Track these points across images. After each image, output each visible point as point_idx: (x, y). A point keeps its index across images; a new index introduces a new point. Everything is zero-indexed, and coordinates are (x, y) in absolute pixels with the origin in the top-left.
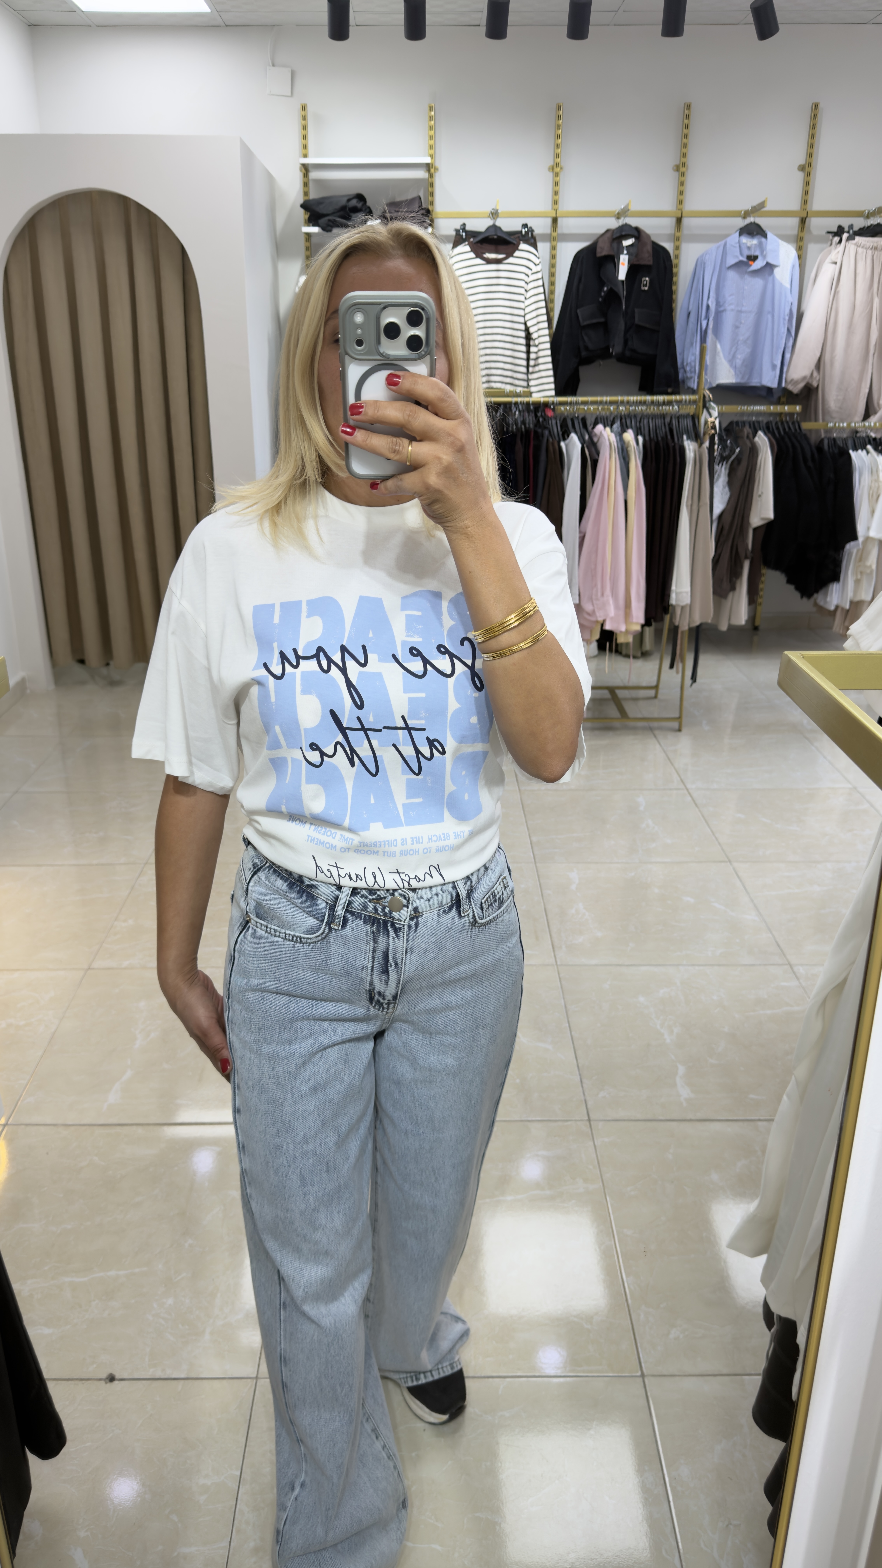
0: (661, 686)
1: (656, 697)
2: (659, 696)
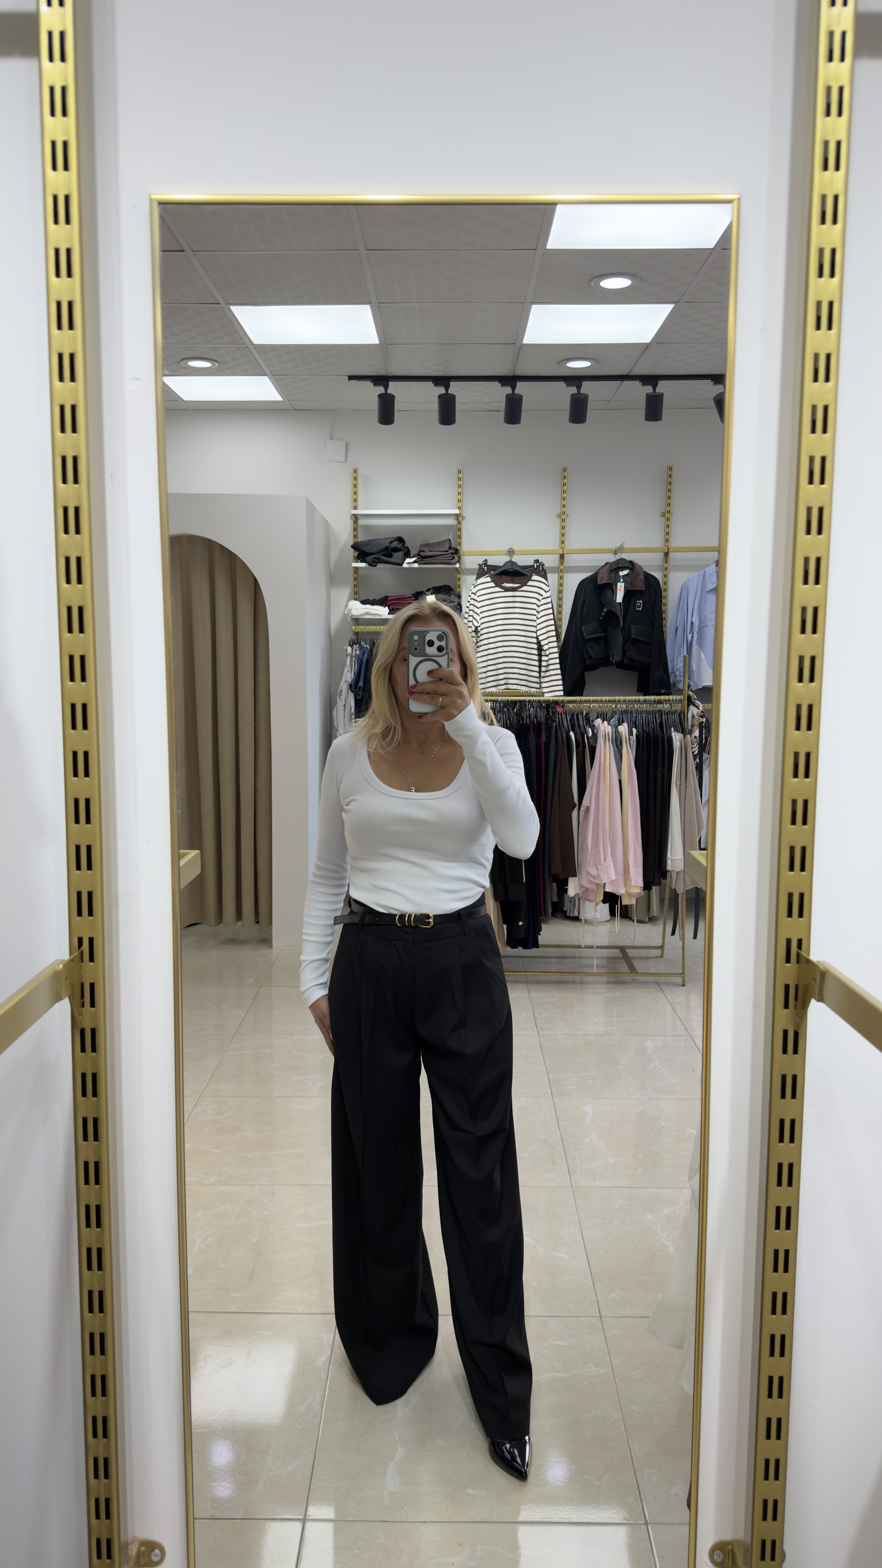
0: (666, 947)
1: (662, 957)
2: (665, 956)
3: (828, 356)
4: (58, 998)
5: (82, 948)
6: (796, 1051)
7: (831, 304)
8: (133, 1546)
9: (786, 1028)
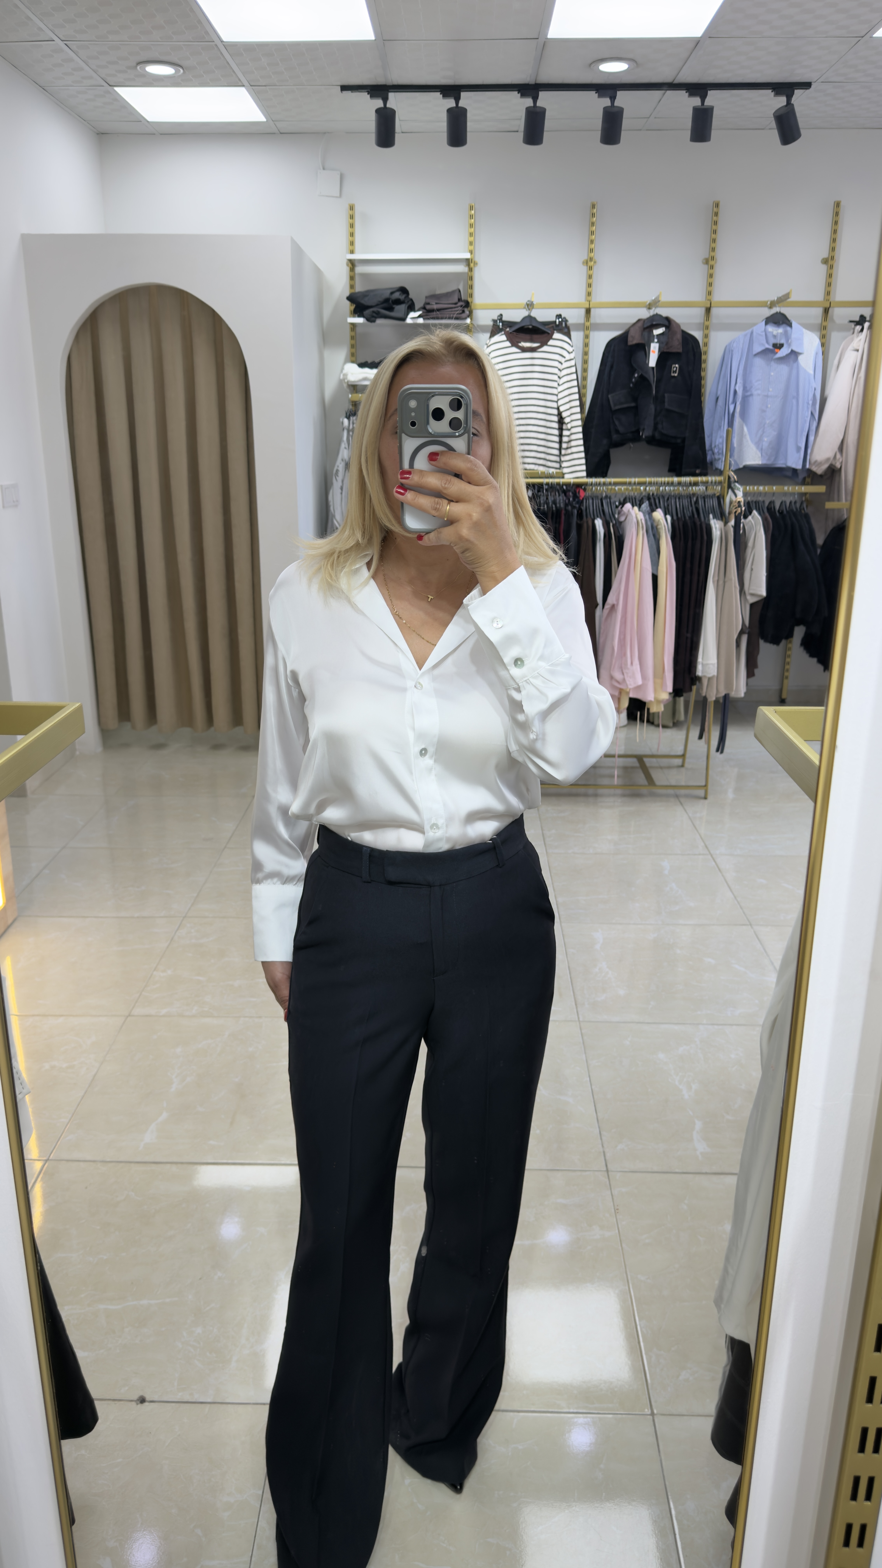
0: (688, 755)
1: (682, 766)
2: (686, 765)
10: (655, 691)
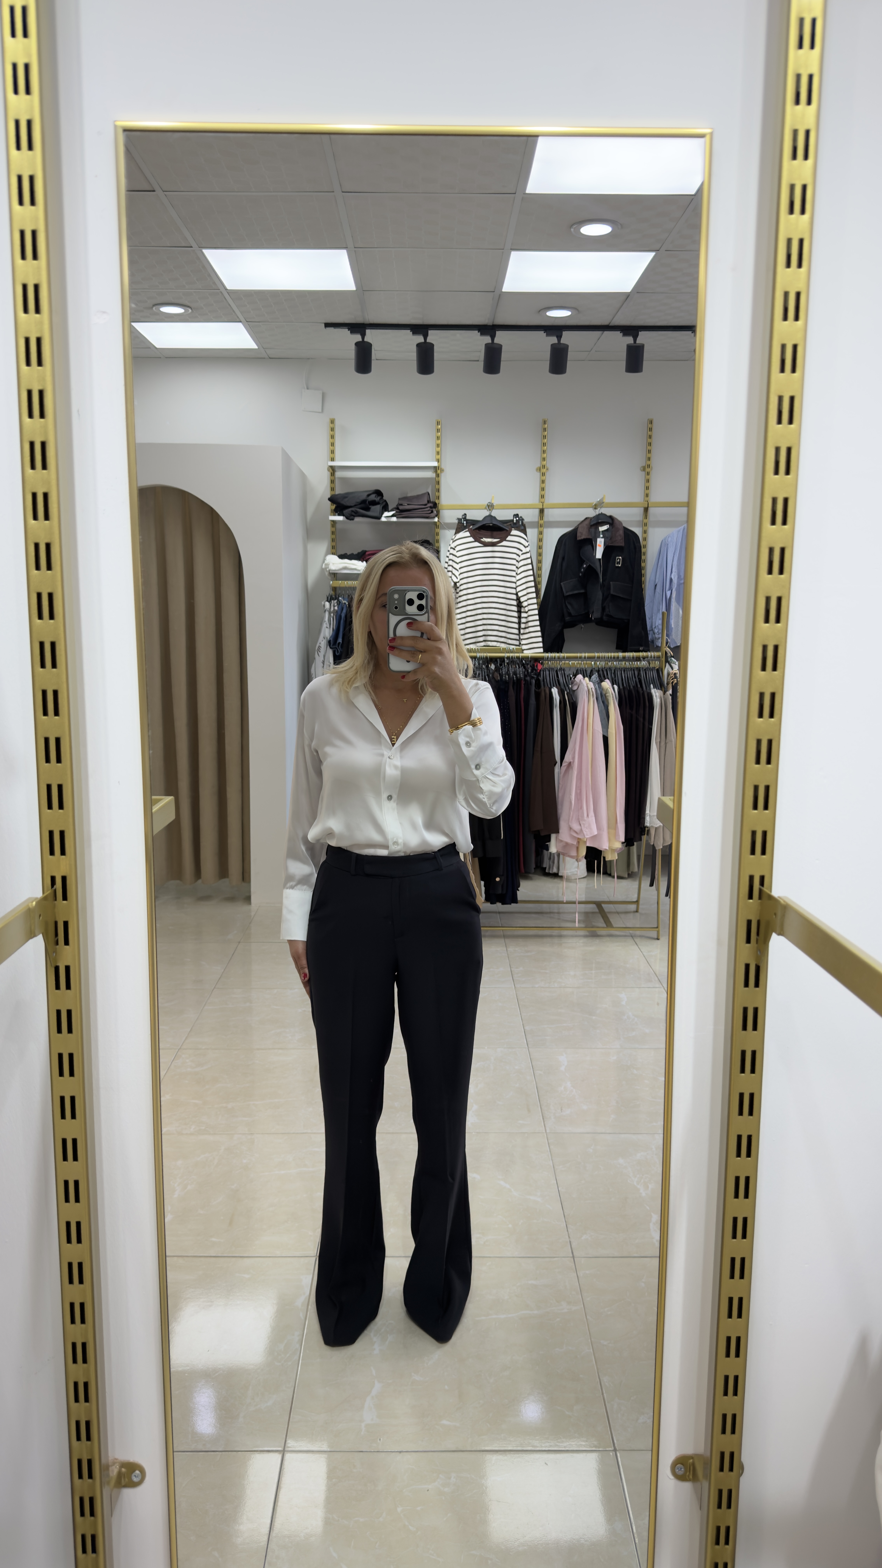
0: (641, 901)
1: (637, 910)
2: (640, 909)
3: (798, 295)
4: (31, 935)
5: (55, 886)
6: (757, 985)
7: (801, 241)
8: (114, 1467)
9: (748, 962)
10: (609, 840)
